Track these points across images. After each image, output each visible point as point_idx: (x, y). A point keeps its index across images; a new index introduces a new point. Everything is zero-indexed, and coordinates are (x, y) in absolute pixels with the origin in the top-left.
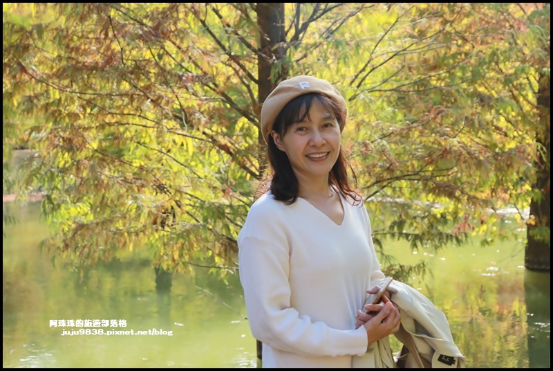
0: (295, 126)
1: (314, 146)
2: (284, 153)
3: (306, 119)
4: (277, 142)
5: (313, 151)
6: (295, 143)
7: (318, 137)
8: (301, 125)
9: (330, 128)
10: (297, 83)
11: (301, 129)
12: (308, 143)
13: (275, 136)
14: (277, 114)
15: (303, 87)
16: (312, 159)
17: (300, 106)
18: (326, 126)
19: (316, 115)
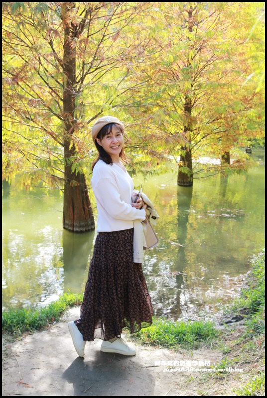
0: (106, 136)
1: (114, 144)
2: (101, 147)
3: (111, 133)
4: (98, 142)
5: (114, 145)
6: (106, 142)
7: (116, 140)
8: (108, 135)
9: (119, 136)
10: (105, 119)
11: (108, 137)
12: (111, 142)
13: (98, 140)
14: (98, 132)
15: (108, 121)
16: (113, 149)
17: (108, 128)
18: (118, 135)
19: (114, 131)
